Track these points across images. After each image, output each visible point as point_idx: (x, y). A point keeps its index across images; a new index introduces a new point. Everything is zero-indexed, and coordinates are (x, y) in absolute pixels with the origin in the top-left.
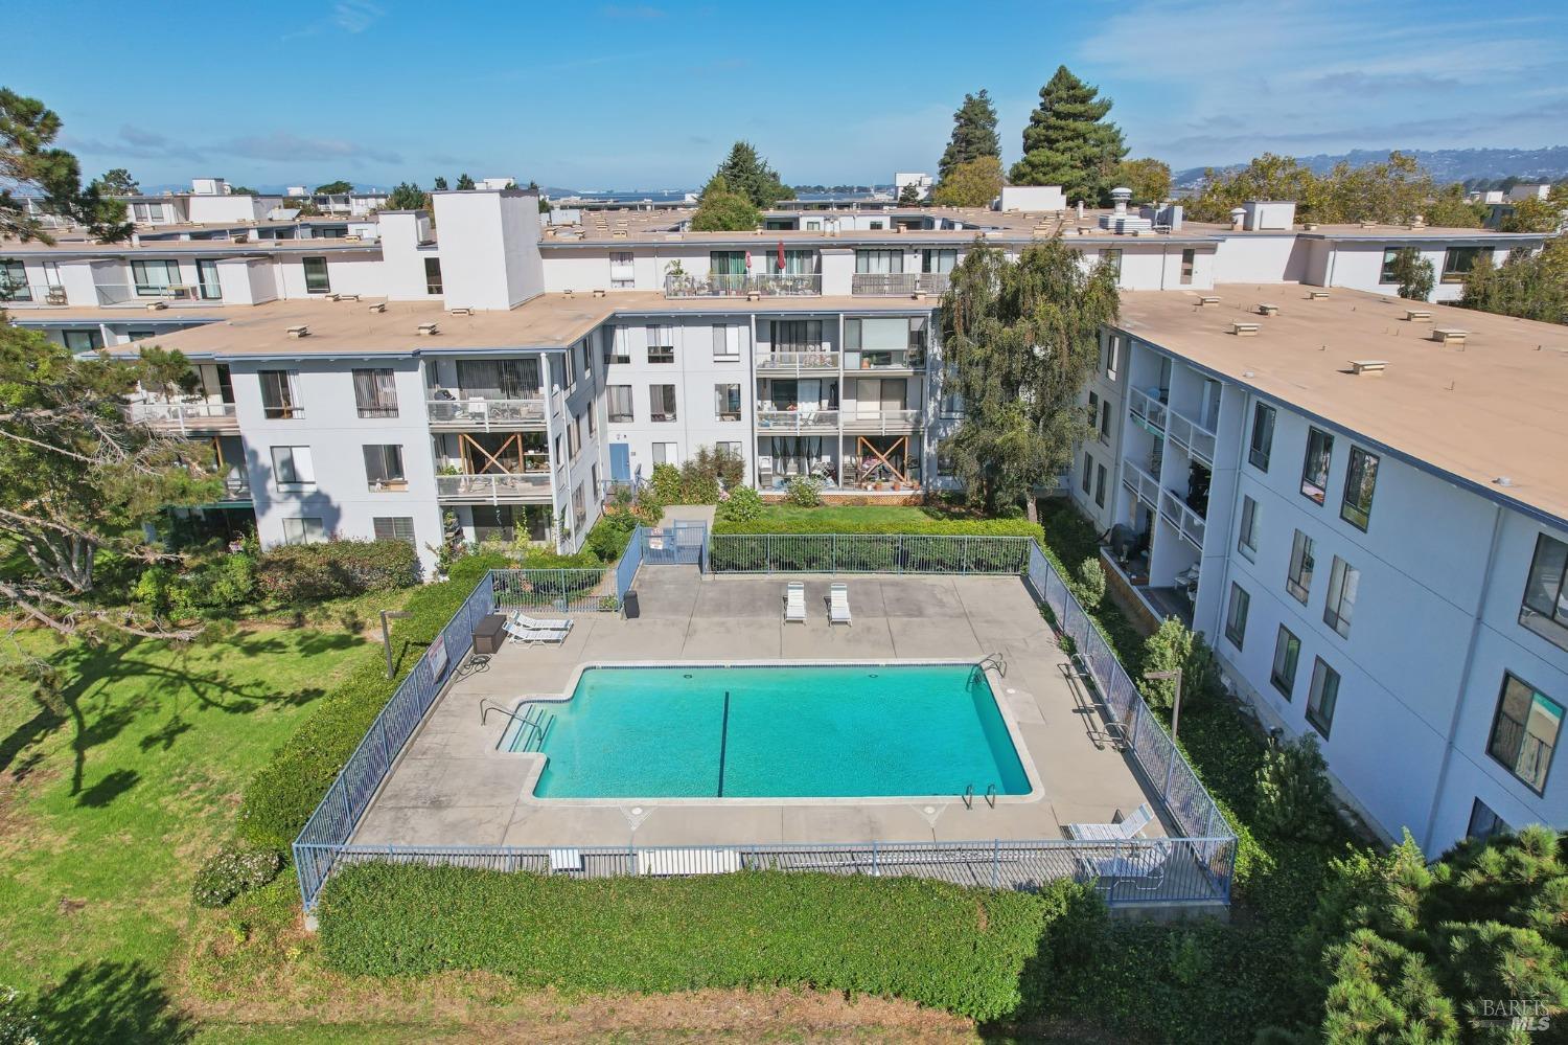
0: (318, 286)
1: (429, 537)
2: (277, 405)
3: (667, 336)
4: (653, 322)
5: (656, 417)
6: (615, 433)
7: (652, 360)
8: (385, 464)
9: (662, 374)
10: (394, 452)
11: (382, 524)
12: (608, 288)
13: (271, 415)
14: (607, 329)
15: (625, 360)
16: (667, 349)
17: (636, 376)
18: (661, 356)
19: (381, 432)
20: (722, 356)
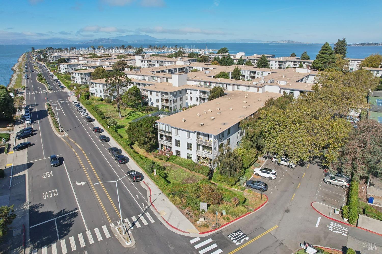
0: (167, 81)
1: (160, 108)
2: (151, 94)
3: (192, 91)
4: (190, 90)
5: (190, 100)
6: (187, 101)
7: (190, 94)
8: (158, 100)
9: (191, 95)
10: (158, 99)
11: (157, 106)
12: (193, 84)
13: (150, 95)
14: (186, 90)
15: (188, 93)
16: (192, 93)
17: (189, 95)
18: (191, 93)
19: (157, 98)
20: (196, 94)
